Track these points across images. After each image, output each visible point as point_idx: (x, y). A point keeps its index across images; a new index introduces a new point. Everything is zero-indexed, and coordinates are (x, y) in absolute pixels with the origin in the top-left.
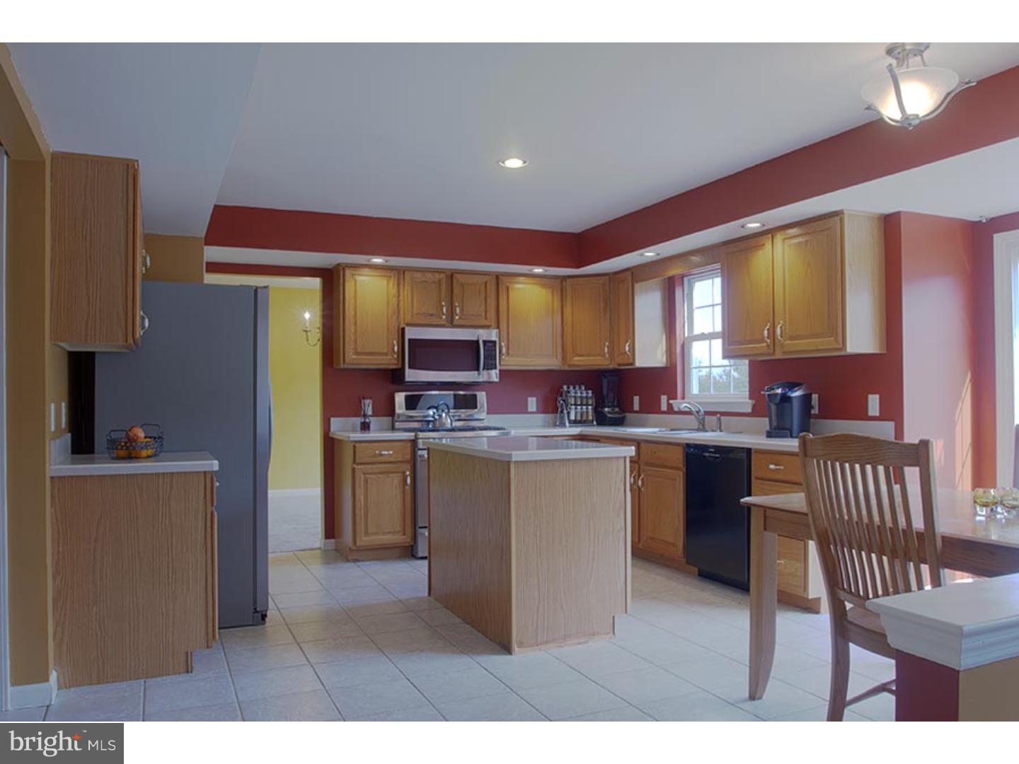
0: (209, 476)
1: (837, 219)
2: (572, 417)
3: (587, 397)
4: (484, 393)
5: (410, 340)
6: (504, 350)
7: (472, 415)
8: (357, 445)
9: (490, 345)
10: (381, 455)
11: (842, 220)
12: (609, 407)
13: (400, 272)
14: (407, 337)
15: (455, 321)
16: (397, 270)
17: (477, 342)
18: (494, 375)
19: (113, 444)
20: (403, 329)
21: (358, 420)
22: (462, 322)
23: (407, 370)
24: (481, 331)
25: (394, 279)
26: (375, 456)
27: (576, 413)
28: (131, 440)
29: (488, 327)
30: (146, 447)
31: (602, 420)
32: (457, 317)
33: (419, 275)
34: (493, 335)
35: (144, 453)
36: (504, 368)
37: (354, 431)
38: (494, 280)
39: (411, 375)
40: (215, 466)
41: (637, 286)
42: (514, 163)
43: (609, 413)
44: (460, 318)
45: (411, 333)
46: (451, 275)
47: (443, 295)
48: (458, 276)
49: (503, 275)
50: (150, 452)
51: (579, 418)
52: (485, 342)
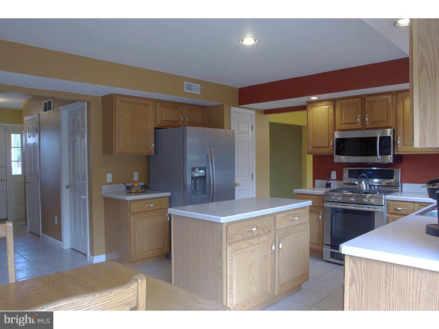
6: (399, 142)
9: (386, 139)
13: (334, 101)
14: (335, 138)
15: (367, 126)
16: (332, 100)
17: (376, 138)
18: (389, 159)
20: (334, 134)
22: (371, 126)
23: (335, 156)
24: (379, 131)
25: (332, 106)
32: (368, 123)
33: (345, 101)
34: (388, 133)
38: (394, 96)
45: (337, 135)
46: (363, 98)
47: (359, 111)
48: (369, 98)
49: (398, 92)
52: (380, 138)
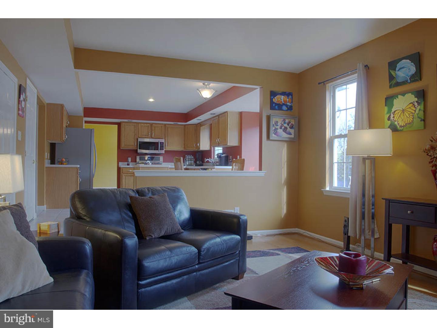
0: (77, 168)
1: (226, 113)
2: (187, 164)
3: (192, 159)
4: (162, 157)
5: (139, 142)
6: (166, 145)
7: (159, 163)
8: (123, 169)
9: (162, 143)
10: (129, 171)
11: (227, 114)
12: (198, 161)
13: (137, 124)
14: (139, 141)
15: (152, 137)
17: (158, 143)
18: (163, 152)
19: (59, 162)
20: (138, 139)
21: (126, 163)
23: (138, 150)
24: (159, 140)
26: (128, 171)
27: (188, 163)
28: (62, 161)
29: (162, 138)
30: (65, 163)
31: (197, 165)
34: (163, 141)
35: (65, 164)
36: (166, 150)
37: (125, 165)
38: (164, 126)
39: (139, 151)
40: (78, 166)
41: (201, 128)
42: (151, 100)
43: (199, 163)
44: (154, 136)
45: (140, 140)
46: (152, 124)
47: (149, 130)
48: (154, 125)
50: (66, 164)
51: (189, 164)
52: (160, 143)
